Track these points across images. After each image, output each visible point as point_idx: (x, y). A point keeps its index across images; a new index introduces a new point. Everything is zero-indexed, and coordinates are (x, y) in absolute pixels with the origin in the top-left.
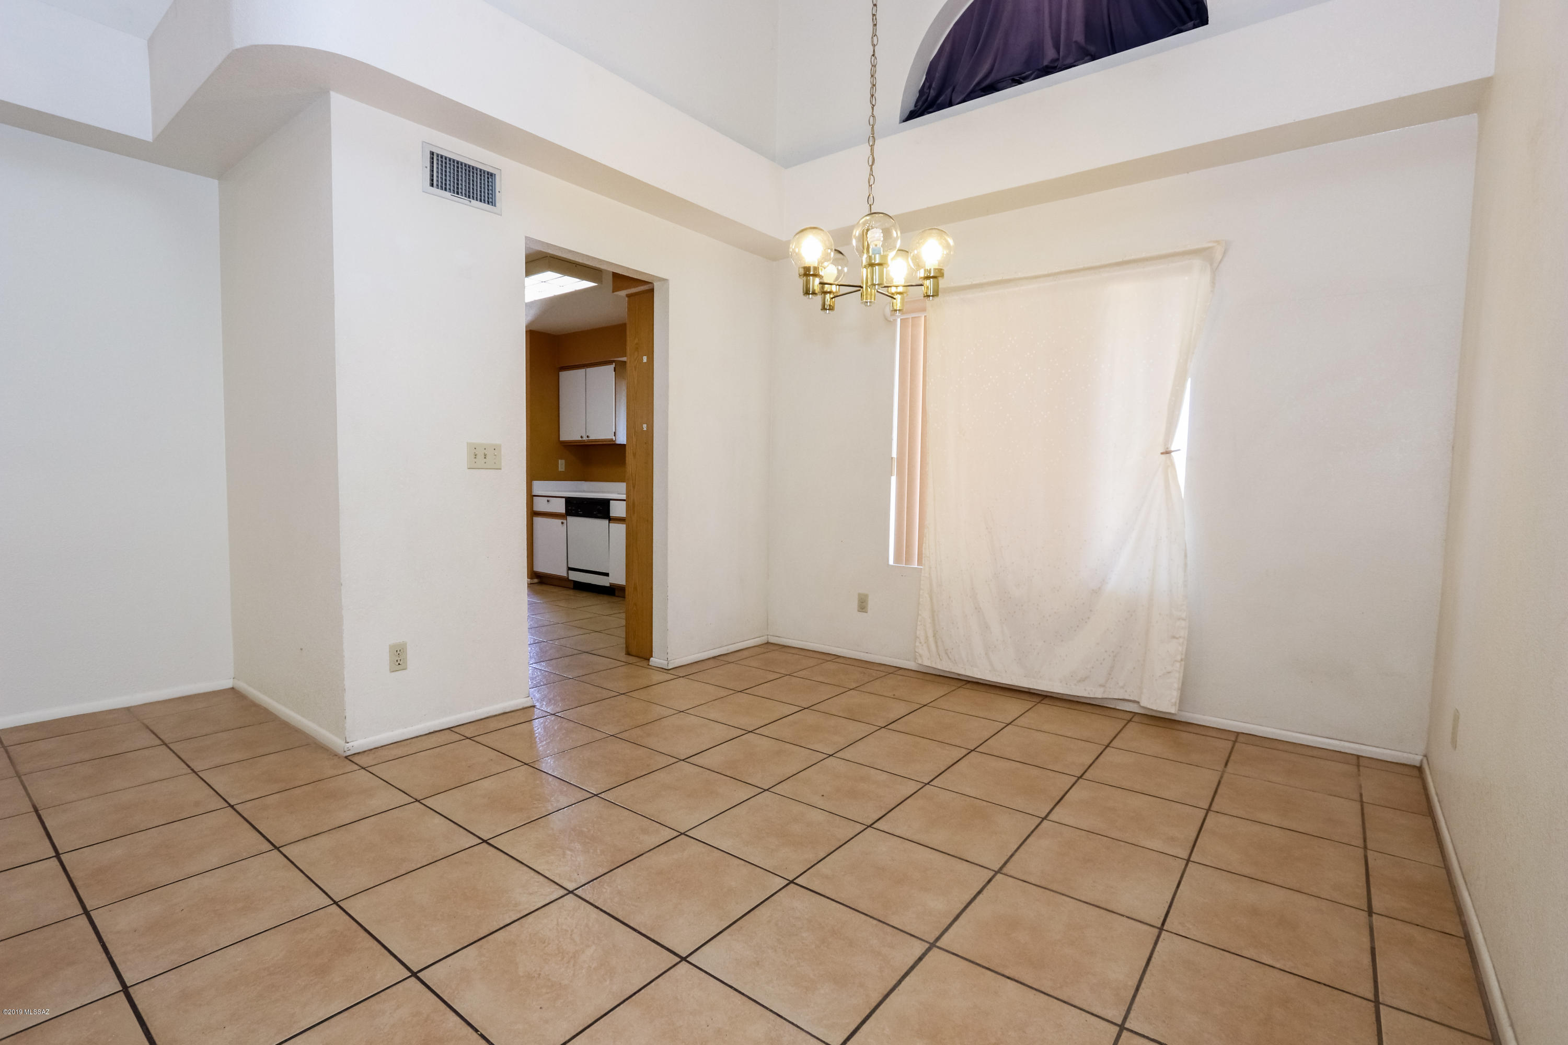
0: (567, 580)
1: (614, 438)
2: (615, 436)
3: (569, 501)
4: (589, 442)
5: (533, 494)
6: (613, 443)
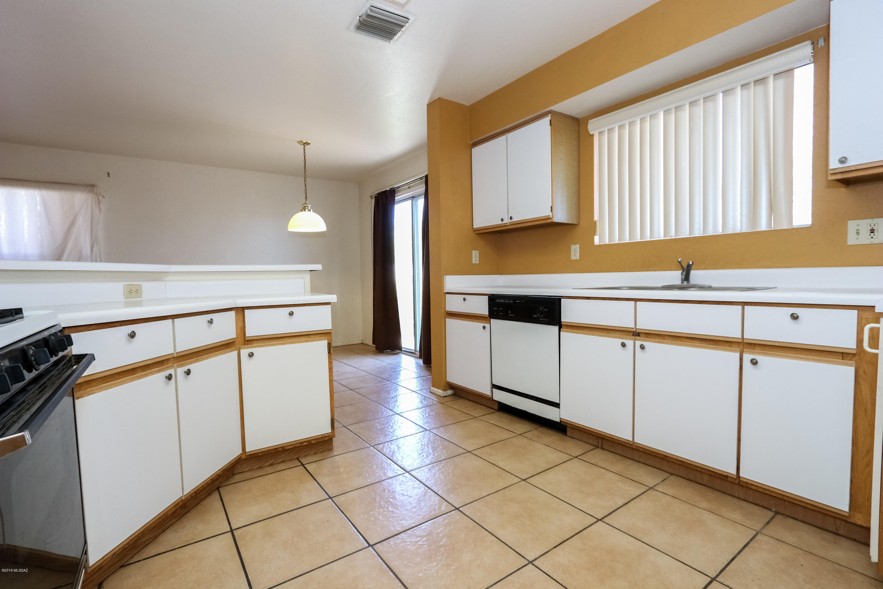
0: (491, 399)
1: (551, 214)
2: (552, 211)
3: (493, 299)
4: (512, 225)
5: (445, 291)
6: (549, 221)
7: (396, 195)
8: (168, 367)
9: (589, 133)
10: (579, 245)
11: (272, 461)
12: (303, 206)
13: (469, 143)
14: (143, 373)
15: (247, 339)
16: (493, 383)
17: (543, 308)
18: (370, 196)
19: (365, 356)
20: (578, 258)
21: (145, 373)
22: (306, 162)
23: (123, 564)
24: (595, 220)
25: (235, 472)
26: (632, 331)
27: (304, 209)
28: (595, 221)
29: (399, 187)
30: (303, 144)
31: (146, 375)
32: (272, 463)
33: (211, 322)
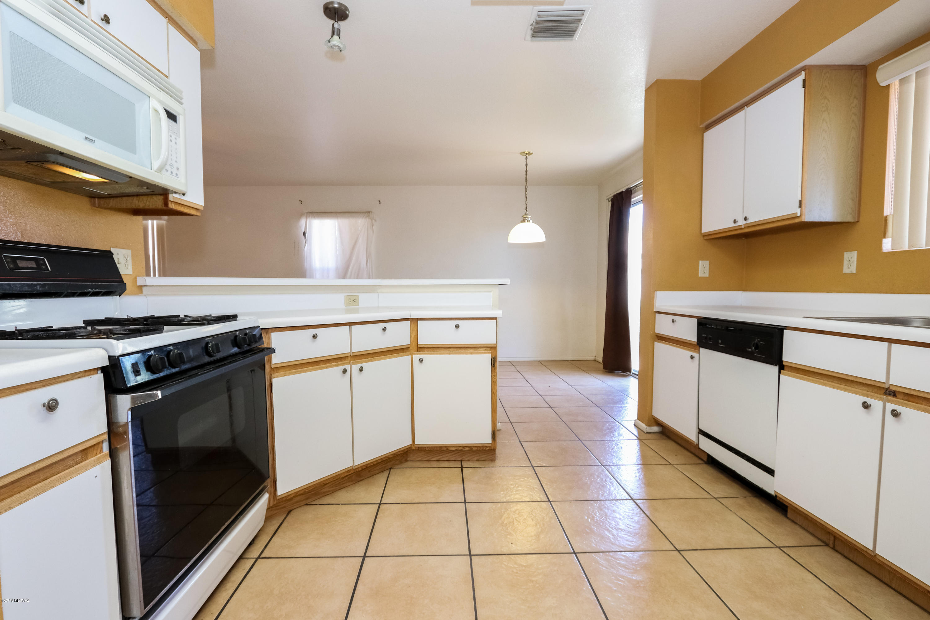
0: (697, 447)
2: (800, 207)
3: (703, 323)
4: (748, 227)
5: (655, 310)
6: (797, 221)
7: (632, 196)
8: (345, 363)
9: (879, 85)
10: (856, 252)
11: (438, 458)
12: (523, 217)
13: (701, 126)
14: (323, 365)
15: (419, 346)
16: (700, 427)
17: (759, 340)
18: (607, 199)
19: (588, 375)
20: (854, 272)
21: (325, 365)
22: (527, 173)
23: (309, 503)
24: (885, 214)
25: (409, 459)
26: (883, 388)
27: (524, 220)
28: (886, 217)
29: (636, 186)
30: (525, 154)
31: (326, 367)
32: (439, 459)
33: (384, 329)
